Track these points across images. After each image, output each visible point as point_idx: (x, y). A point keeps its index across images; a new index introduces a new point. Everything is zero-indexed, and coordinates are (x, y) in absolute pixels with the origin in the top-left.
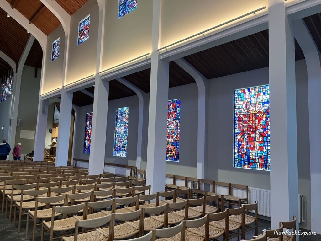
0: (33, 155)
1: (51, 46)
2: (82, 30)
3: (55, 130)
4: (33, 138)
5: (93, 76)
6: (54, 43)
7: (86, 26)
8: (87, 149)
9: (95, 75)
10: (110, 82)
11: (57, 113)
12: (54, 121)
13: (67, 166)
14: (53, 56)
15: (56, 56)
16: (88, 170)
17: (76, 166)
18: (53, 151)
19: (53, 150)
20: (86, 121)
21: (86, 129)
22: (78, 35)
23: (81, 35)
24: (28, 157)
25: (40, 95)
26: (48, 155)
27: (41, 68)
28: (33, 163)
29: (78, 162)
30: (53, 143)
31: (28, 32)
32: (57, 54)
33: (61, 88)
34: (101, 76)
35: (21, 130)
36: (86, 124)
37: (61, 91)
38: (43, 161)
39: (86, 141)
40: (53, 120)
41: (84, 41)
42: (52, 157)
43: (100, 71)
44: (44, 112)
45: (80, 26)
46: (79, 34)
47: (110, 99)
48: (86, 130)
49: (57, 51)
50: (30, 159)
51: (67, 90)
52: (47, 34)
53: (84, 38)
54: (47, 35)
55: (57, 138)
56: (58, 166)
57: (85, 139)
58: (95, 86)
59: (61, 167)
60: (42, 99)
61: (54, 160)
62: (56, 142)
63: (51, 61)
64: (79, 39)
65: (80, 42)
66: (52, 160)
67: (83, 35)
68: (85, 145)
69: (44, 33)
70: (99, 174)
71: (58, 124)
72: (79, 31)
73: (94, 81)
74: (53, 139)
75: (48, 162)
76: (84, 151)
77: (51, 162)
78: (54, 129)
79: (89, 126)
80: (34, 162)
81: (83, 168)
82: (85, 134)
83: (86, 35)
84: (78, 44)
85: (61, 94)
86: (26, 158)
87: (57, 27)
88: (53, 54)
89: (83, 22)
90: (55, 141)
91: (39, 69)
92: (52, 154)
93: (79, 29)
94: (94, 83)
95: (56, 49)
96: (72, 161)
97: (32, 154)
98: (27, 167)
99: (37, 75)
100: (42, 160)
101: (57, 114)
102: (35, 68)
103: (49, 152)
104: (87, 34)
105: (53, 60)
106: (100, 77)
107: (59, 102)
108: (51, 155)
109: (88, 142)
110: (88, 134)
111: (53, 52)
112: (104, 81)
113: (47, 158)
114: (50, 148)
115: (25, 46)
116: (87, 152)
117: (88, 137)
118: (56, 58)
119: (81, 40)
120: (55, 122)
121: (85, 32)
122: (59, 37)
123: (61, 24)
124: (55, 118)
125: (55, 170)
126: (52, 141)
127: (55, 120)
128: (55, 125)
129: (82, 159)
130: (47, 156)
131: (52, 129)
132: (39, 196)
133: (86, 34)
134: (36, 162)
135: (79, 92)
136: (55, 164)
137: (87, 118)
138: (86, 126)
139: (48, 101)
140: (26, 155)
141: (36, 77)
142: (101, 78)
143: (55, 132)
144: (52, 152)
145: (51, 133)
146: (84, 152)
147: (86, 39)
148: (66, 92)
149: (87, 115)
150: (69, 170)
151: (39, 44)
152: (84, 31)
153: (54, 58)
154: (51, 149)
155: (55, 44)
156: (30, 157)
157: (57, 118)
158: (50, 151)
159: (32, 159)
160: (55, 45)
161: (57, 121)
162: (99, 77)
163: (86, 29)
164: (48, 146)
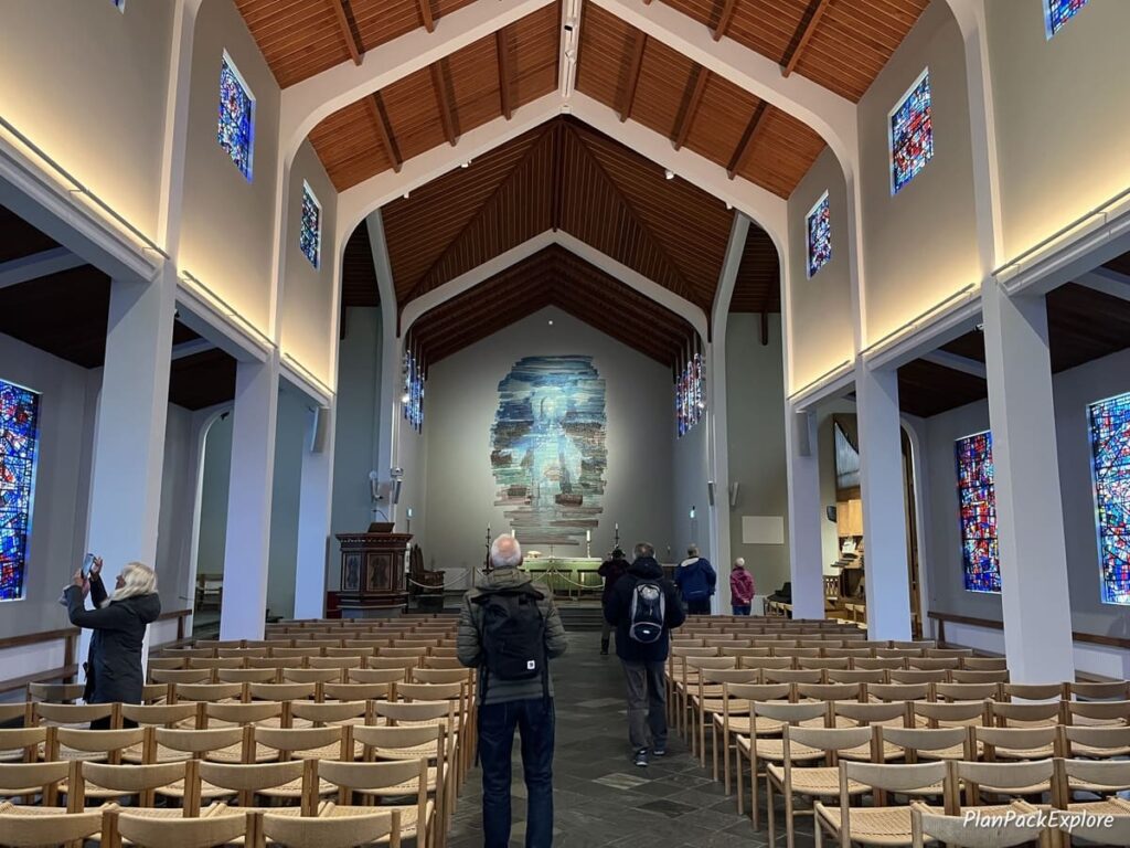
0: (790, 596)
1: (802, 230)
2: (904, 136)
3: (847, 511)
4: (782, 542)
5: (971, 290)
6: (809, 215)
7: (918, 116)
8: (978, 576)
9: (978, 286)
10: (1048, 296)
11: (844, 451)
12: (839, 480)
13: (910, 640)
14: (811, 261)
15: (821, 257)
16: (1005, 662)
17: (942, 642)
18: (850, 583)
19: (847, 579)
20: (959, 468)
21: (961, 497)
22: (892, 160)
23: (903, 153)
24: (774, 604)
25: (786, 397)
26: (836, 598)
27: (778, 310)
28: (793, 627)
29: (948, 626)
30: (847, 555)
31: (729, 207)
32: (825, 247)
33: (853, 361)
34: (1006, 283)
35: (744, 518)
36: (960, 479)
37: (853, 371)
38: (823, 618)
39: (971, 546)
40: (836, 477)
41: (915, 172)
42: (850, 607)
43: (998, 264)
44: (805, 451)
45: (894, 123)
46: (895, 154)
47: (1058, 366)
48: (961, 504)
49: (822, 240)
50: (781, 611)
51: (872, 366)
52: (784, 195)
53: (915, 162)
54: (786, 199)
55: (857, 539)
56: (878, 640)
57: (964, 539)
58: (984, 327)
59: (891, 642)
60: (793, 411)
61: (861, 617)
62: (857, 553)
63: (808, 278)
64: (896, 170)
65: (901, 178)
66: (849, 615)
67: (909, 153)
68: (966, 561)
69: (777, 194)
70: (1058, 682)
71: (858, 487)
72: (891, 144)
73: (975, 308)
74: (842, 541)
75: (841, 622)
76: (968, 583)
77: (851, 622)
78: (841, 508)
79: (974, 487)
80: (795, 621)
81: (978, 654)
82: (962, 519)
83: (921, 150)
84: (893, 190)
85: (854, 382)
86: (768, 608)
87: (813, 161)
88: (812, 254)
89: (904, 105)
90: (850, 548)
91: (772, 316)
92: (849, 595)
93: (892, 138)
94: (979, 317)
95: (820, 233)
96: (925, 621)
97: (785, 594)
98: (779, 638)
99: (769, 336)
100: (821, 616)
101: (846, 455)
102: (760, 315)
103: (836, 585)
104: (924, 144)
105: (813, 271)
106: (1002, 288)
107: (853, 412)
108: (845, 599)
109: (978, 547)
110: (975, 518)
111: (811, 247)
112: (1021, 299)
113: (833, 607)
114: (837, 572)
115: (724, 253)
116: (980, 589)
117: (977, 529)
118: (824, 263)
119: (902, 172)
120: (844, 482)
121: (916, 140)
122: (824, 191)
123: (826, 144)
124: (840, 468)
125: (873, 654)
126: (841, 549)
127: (841, 475)
128: (847, 493)
129: (961, 613)
130: (832, 602)
131: (834, 510)
132: (801, 723)
133: (920, 145)
134: (803, 621)
135: (919, 361)
136: (865, 631)
137: (959, 458)
138: (962, 487)
139: (814, 412)
140: (766, 597)
141: (765, 342)
142: (1009, 289)
143: (847, 517)
144: (847, 586)
145: (835, 521)
146: (967, 588)
147: (922, 164)
148: (873, 371)
149: (959, 446)
150: (922, 657)
151: (767, 235)
152: (910, 140)
153: (815, 264)
154: (841, 576)
155: (813, 217)
156: (782, 605)
157: (847, 469)
158: (839, 584)
159: (790, 613)
160: (814, 222)
161: (848, 477)
162: (999, 289)
163: (917, 127)
164: (830, 566)
